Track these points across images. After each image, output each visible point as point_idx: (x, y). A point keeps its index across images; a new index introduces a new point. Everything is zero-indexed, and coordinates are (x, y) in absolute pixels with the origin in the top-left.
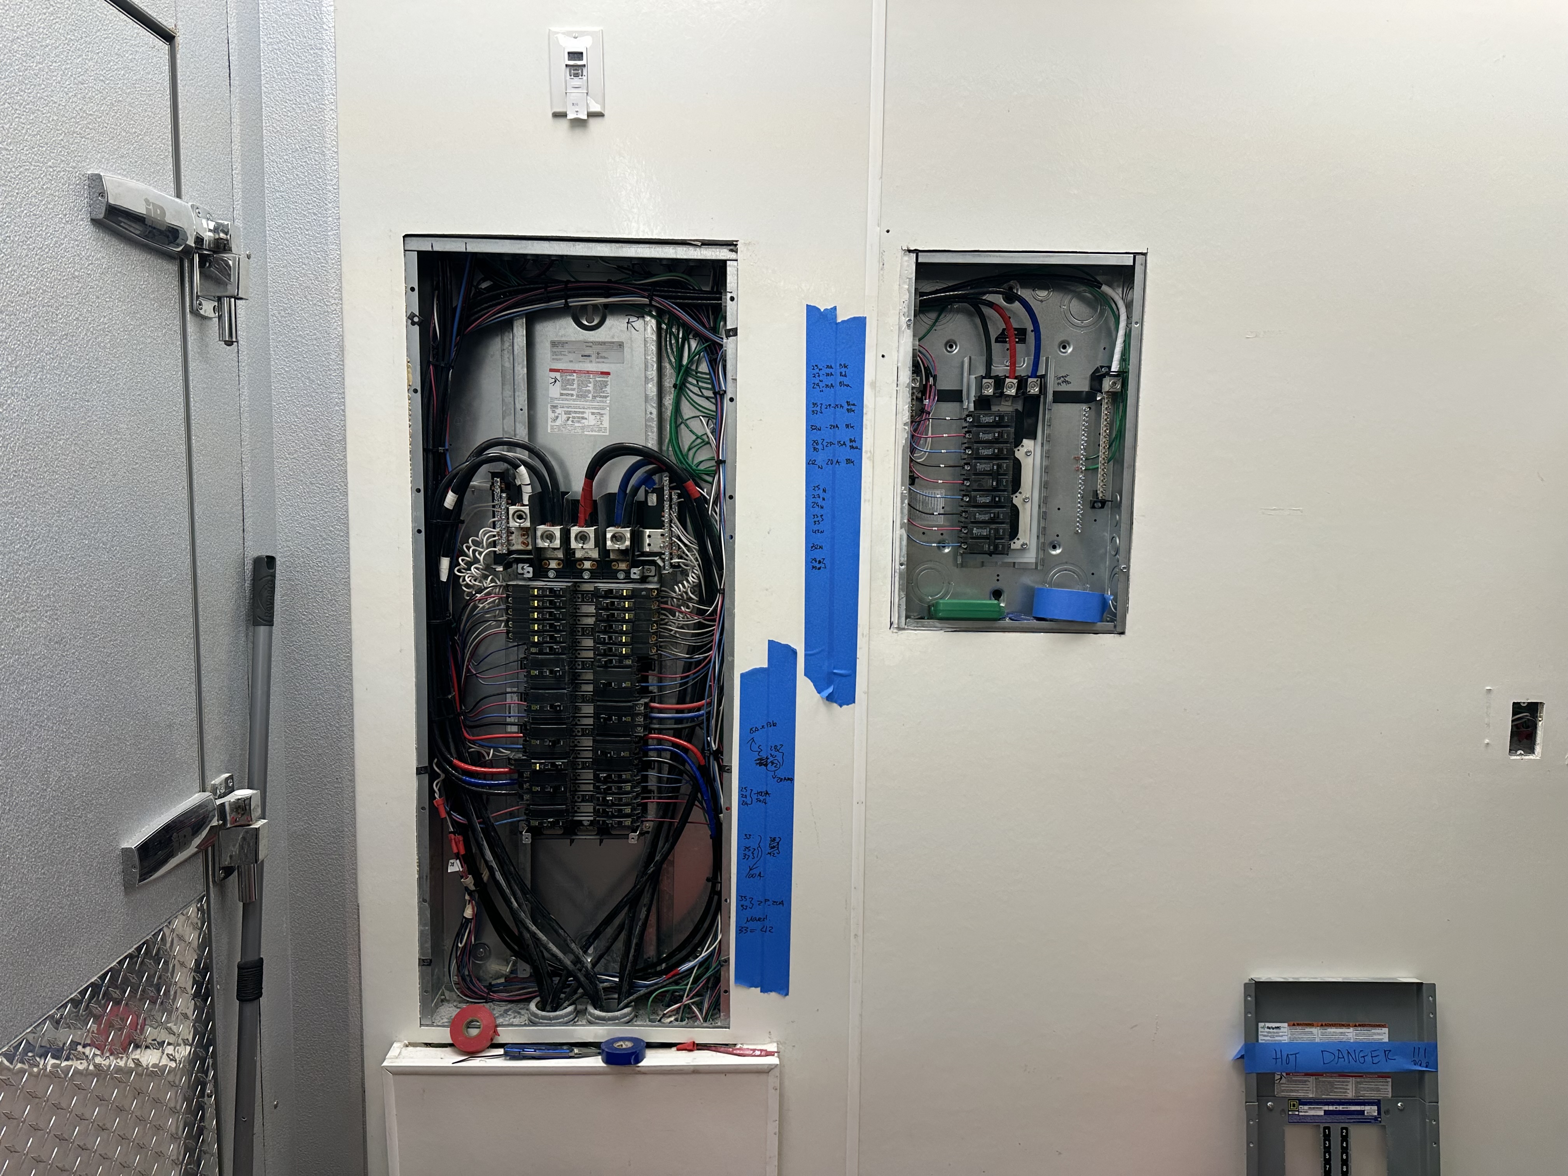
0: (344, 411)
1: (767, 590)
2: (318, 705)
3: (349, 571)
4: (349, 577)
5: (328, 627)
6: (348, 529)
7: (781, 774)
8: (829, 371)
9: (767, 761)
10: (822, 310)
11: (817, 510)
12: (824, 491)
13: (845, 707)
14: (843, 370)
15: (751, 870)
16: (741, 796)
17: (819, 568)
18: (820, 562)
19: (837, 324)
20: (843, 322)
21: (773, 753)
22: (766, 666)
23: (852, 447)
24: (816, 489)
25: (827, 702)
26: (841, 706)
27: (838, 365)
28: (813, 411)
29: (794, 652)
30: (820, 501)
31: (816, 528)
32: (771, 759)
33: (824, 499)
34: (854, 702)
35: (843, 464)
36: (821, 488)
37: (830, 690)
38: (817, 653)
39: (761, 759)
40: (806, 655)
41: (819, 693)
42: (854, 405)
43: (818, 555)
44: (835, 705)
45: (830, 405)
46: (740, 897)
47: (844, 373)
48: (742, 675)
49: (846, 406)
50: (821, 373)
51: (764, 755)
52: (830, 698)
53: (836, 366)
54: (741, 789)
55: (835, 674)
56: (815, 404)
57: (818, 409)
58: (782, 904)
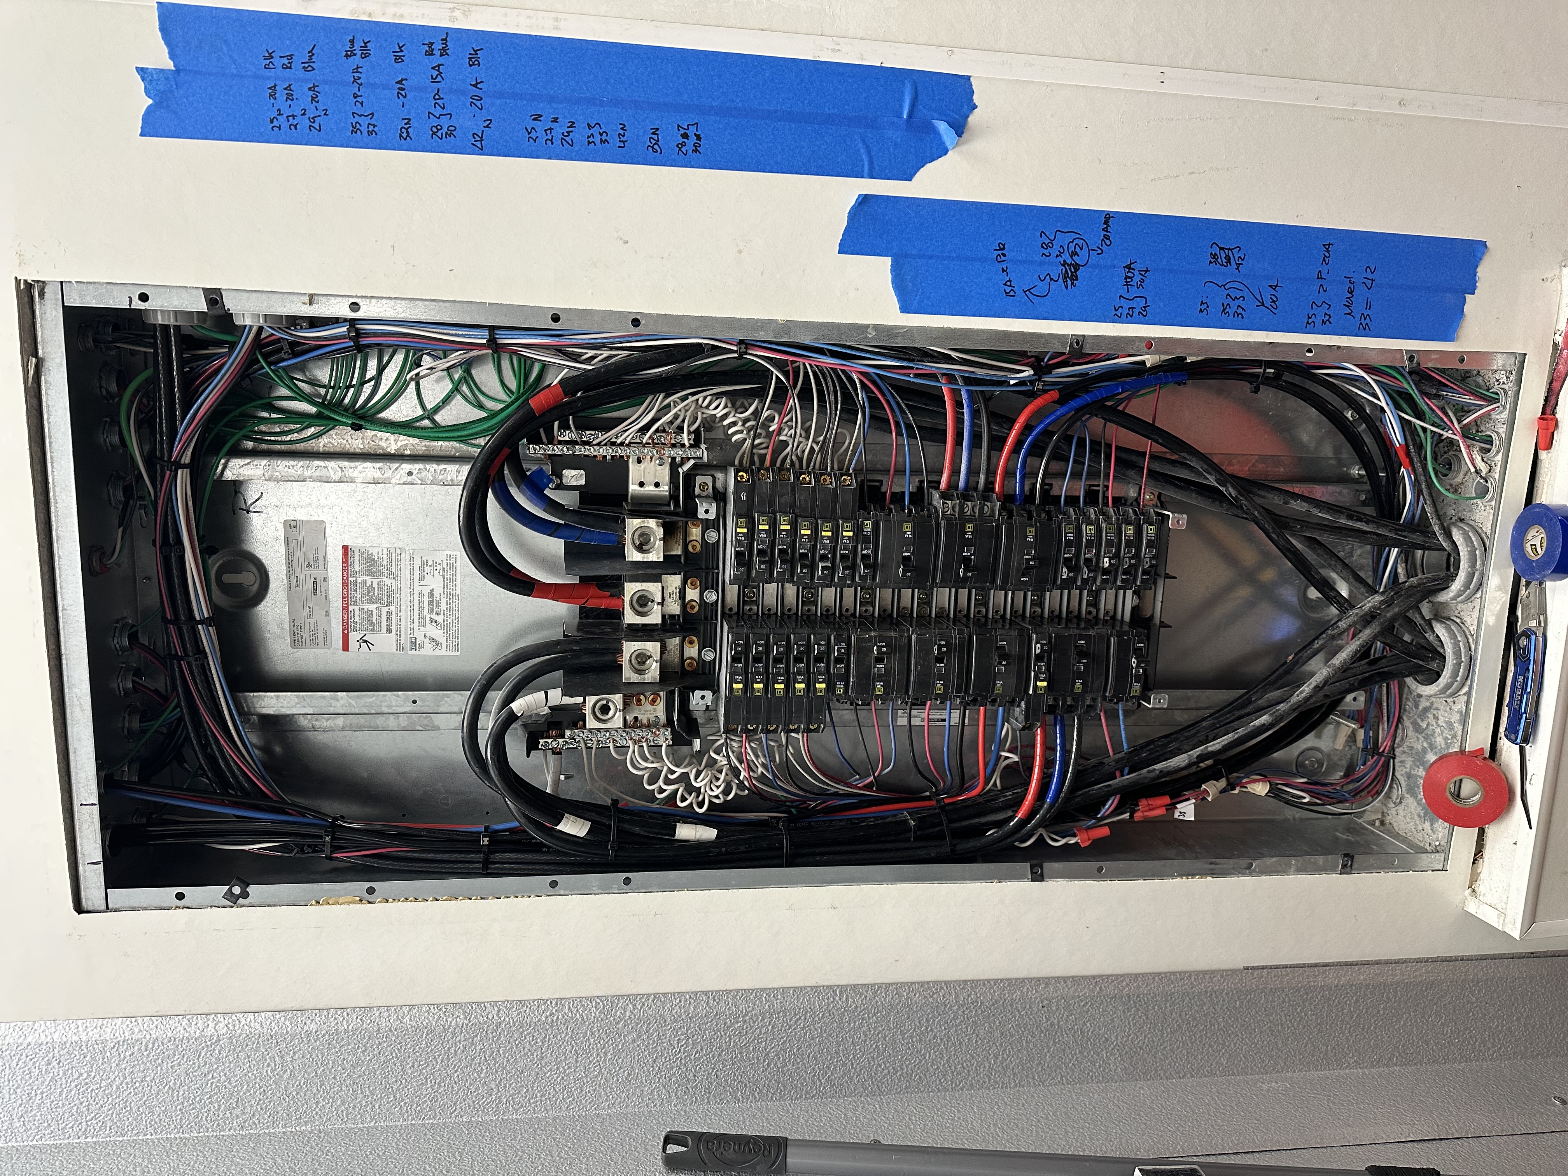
0: (411, 1007)
1: (740, 252)
2: (921, 1040)
3: (696, 993)
4: (706, 993)
5: (790, 1027)
6: (622, 996)
7: (1095, 240)
8: (281, 94)
9: (1070, 265)
10: (150, 102)
11: (580, 135)
12: (537, 118)
13: (976, 98)
14: (278, 62)
15: (1263, 305)
16: (1130, 317)
17: (698, 137)
18: (685, 136)
19: (178, 71)
20: (172, 56)
21: (1055, 251)
22: (888, 261)
23: (444, 52)
24: (533, 135)
25: (964, 135)
26: (975, 107)
27: (267, 73)
28: (370, 133)
29: (865, 200)
30: (559, 129)
31: (615, 141)
32: (1066, 257)
33: (555, 120)
34: (969, 77)
35: (480, 73)
36: (532, 124)
37: (942, 126)
38: (869, 152)
39: (1065, 277)
40: (871, 176)
41: (946, 152)
42: (352, 42)
43: (670, 138)
44: (972, 119)
45: (355, 96)
46: (1309, 327)
47: (285, 61)
48: (905, 309)
49: (357, 60)
50: (287, 112)
51: (1057, 271)
52: (959, 128)
53: (269, 78)
54: (1117, 318)
55: (910, 116)
56: (355, 130)
57: (365, 122)
58: (1327, 247)
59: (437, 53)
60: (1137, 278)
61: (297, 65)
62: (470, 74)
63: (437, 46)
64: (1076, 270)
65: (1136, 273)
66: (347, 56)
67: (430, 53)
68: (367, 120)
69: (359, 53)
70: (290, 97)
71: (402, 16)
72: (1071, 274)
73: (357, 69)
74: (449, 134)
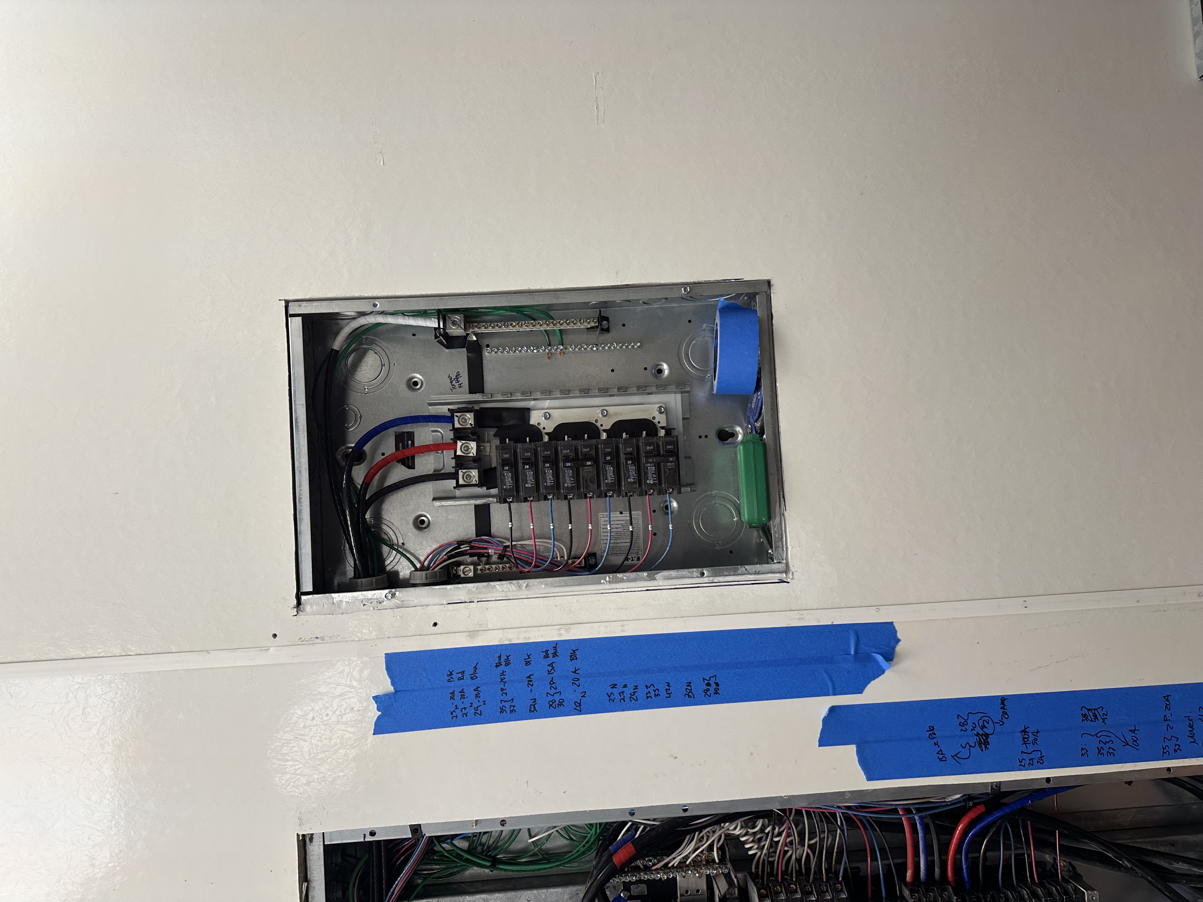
7: (997, 716)
8: (457, 695)
9: (982, 735)
10: (380, 713)
11: (641, 693)
12: (614, 686)
13: (899, 635)
14: (455, 676)
15: (1127, 744)
16: (1031, 766)
17: (717, 684)
18: (708, 684)
19: (396, 692)
20: (393, 684)
21: (969, 727)
22: (853, 748)
23: (555, 654)
24: (612, 697)
25: (895, 660)
26: (899, 640)
27: (449, 684)
28: (511, 711)
29: (833, 710)
30: (628, 691)
31: (663, 693)
32: (978, 730)
33: (625, 686)
34: (892, 623)
35: (577, 664)
36: (610, 690)
37: (879, 658)
38: (831, 679)
39: (980, 743)
40: (835, 694)
41: (883, 672)
42: (500, 657)
43: (699, 687)
44: (899, 648)
45: (502, 690)
46: (1165, 755)
47: (460, 675)
48: (869, 779)
49: (503, 668)
50: (461, 706)
51: (973, 740)
52: (889, 656)
53: (450, 687)
54: (1022, 766)
55: (856, 652)
56: (502, 711)
57: (507, 705)
58: (1166, 698)
59: (551, 656)
60: (1031, 738)
61: (467, 676)
62: (571, 666)
63: (551, 652)
64: (987, 738)
65: (1030, 735)
66: (497, 666)
67: (546, 656)
68: (510, 703)
69: (503, 663)
70: (463, 697)
71: (529, 638)
72: (984, 741)
73: (502, 674)
74: (561, 704)
